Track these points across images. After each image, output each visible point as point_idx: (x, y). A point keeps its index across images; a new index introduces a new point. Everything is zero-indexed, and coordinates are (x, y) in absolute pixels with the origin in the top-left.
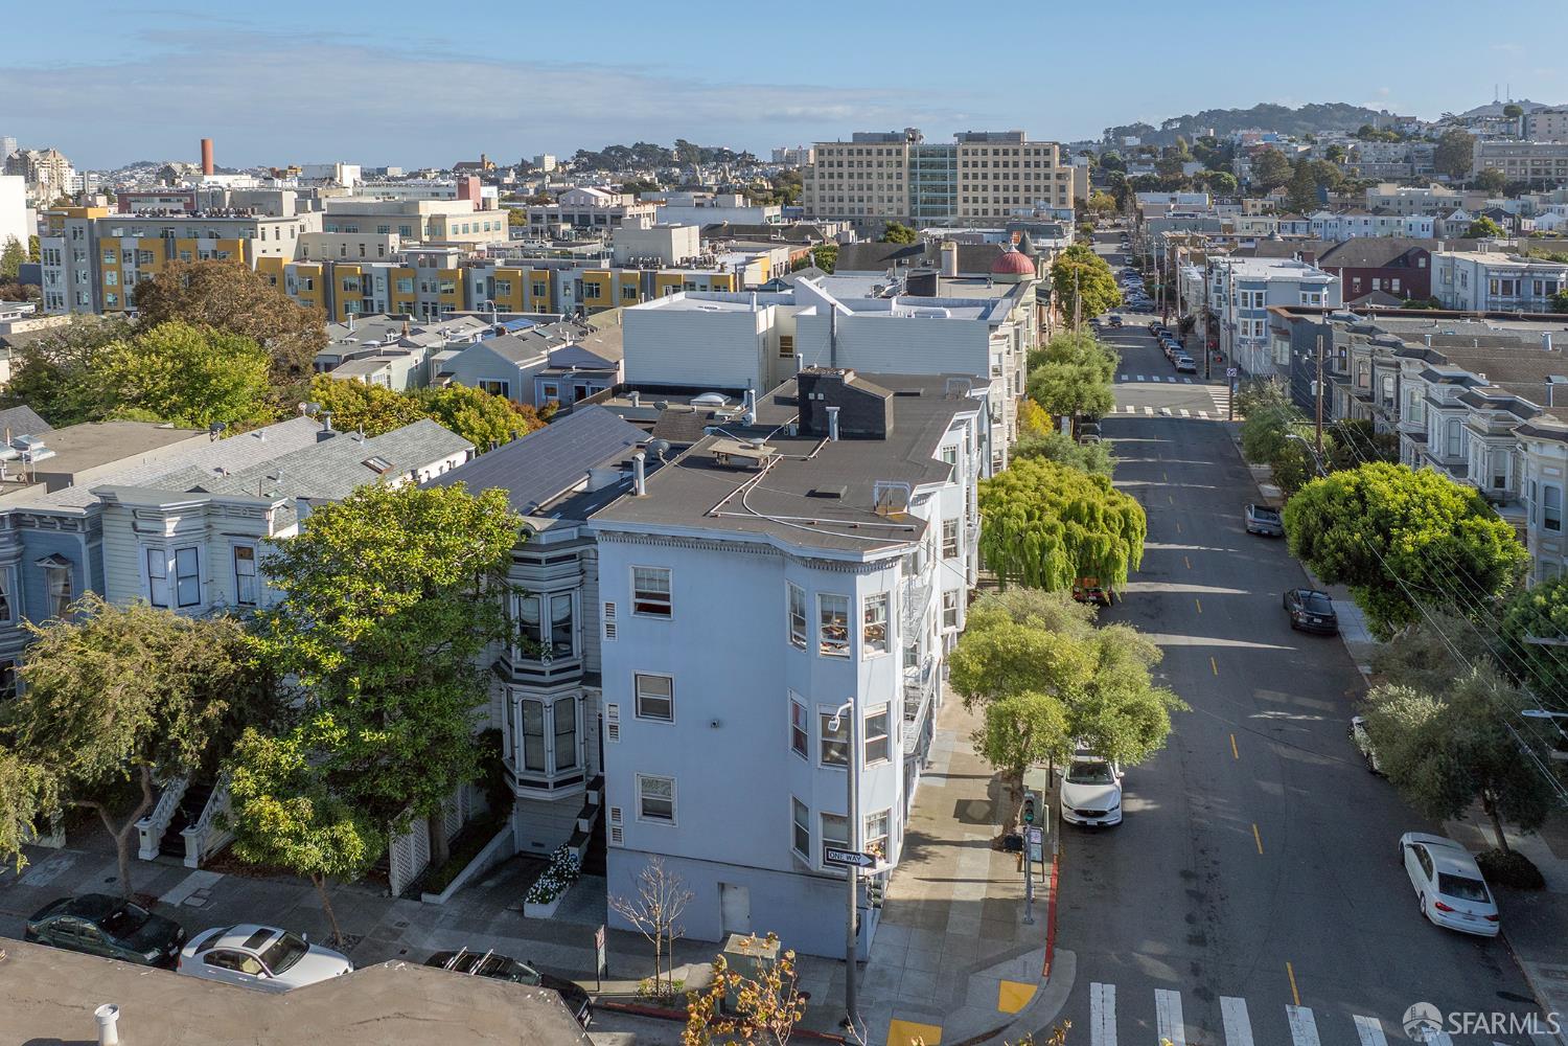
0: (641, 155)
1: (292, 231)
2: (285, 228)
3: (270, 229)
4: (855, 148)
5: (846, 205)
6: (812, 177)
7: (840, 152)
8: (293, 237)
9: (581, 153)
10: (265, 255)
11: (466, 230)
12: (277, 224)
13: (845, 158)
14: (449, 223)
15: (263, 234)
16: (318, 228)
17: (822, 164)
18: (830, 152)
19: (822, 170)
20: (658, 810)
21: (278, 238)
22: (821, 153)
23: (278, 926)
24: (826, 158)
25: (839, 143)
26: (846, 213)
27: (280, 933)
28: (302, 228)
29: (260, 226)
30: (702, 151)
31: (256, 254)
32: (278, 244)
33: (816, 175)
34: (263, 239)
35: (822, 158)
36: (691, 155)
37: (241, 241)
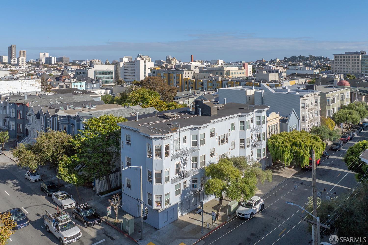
0: (300, 58)
1: (192, 73)
2: (190, 72)
3: (187, 72)
4: (345, 56)
5: (343, 70)
6: (333, 63)
7: (341, 57)
8: (192, 74)
9: (285, 58)
10: (185, 77)
11: (235, 73)
12: (188, 71)
13: (342, 58)
14: (231, 72)
15: (185, 73)
16: (198, 72)
17: (336, 60)
18: (338, 57)
19: (336, 61)
20: (129, 186)
21: (188, 74)
22: (336, 57)
23: (68, 193)
24: (337, 58)
25: (341, 55)
26: (343, 72)
27: (67, 194)
28: (194, 72)
29: (184, 72)
30: (316, 57)
31: (184, 77)
32: (188, 75)
33: (334, 63)
34: (185, 74)
35: (336, 58)
36: (312, 58)
37: (181, 74)
